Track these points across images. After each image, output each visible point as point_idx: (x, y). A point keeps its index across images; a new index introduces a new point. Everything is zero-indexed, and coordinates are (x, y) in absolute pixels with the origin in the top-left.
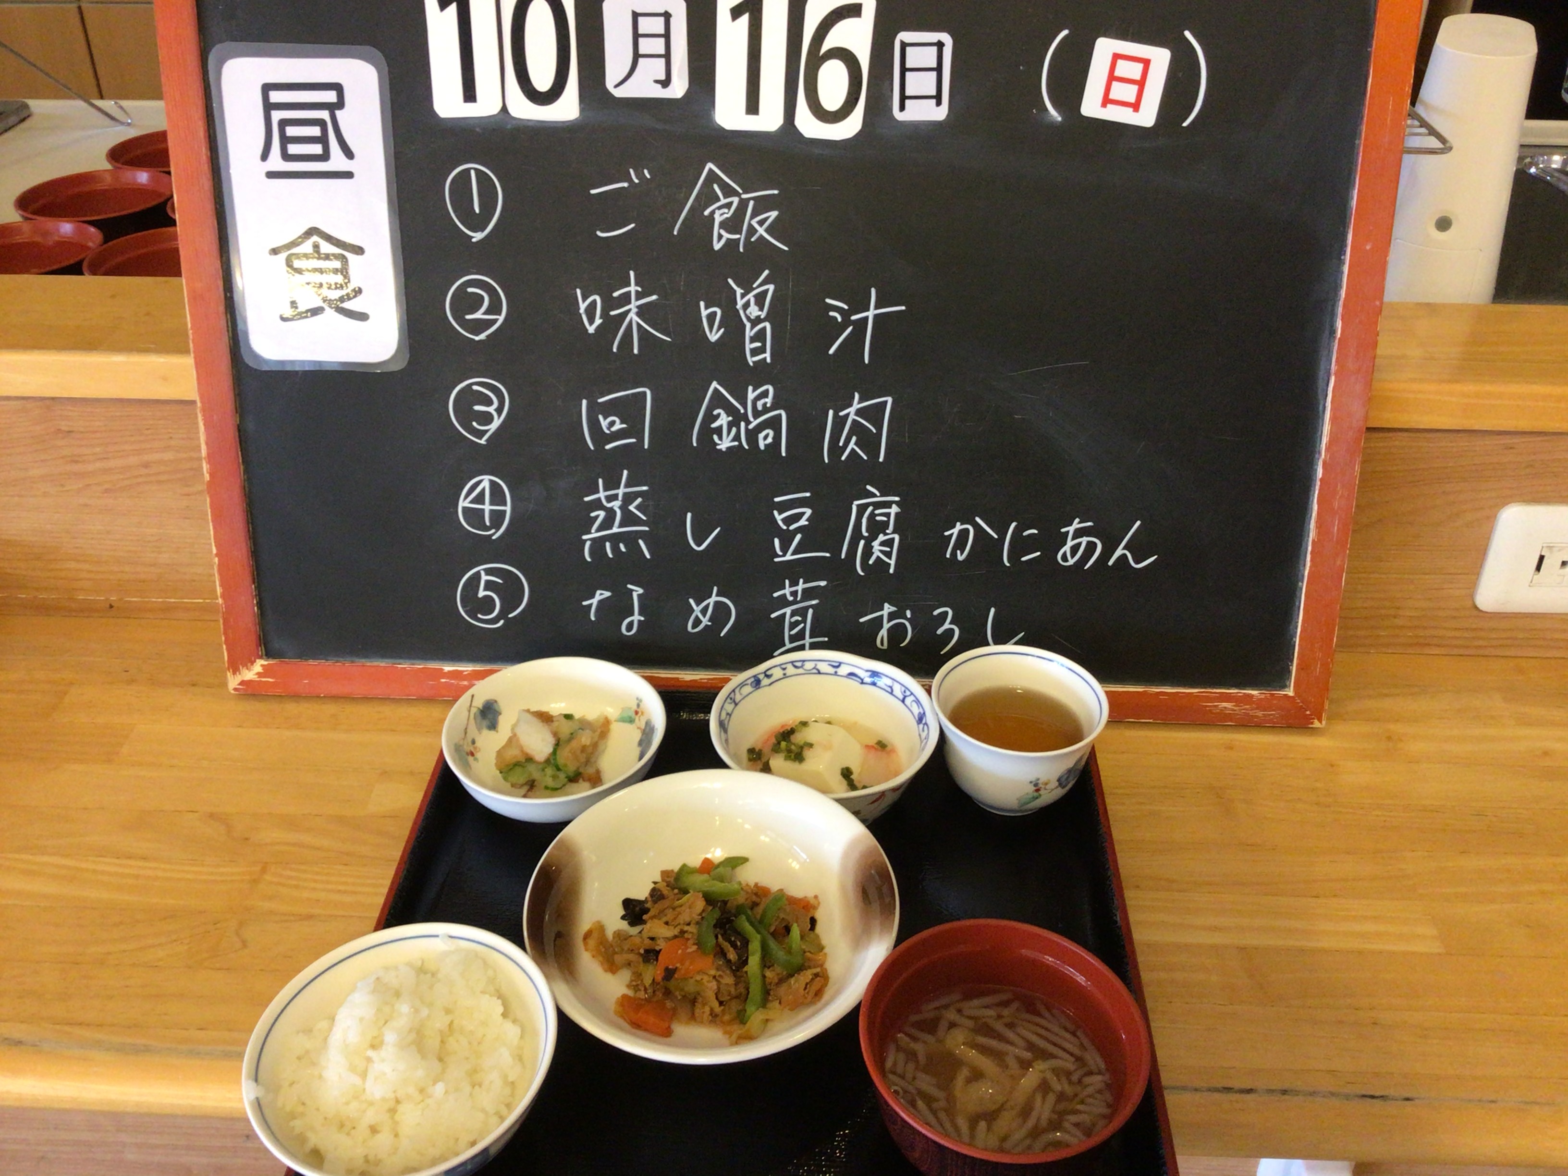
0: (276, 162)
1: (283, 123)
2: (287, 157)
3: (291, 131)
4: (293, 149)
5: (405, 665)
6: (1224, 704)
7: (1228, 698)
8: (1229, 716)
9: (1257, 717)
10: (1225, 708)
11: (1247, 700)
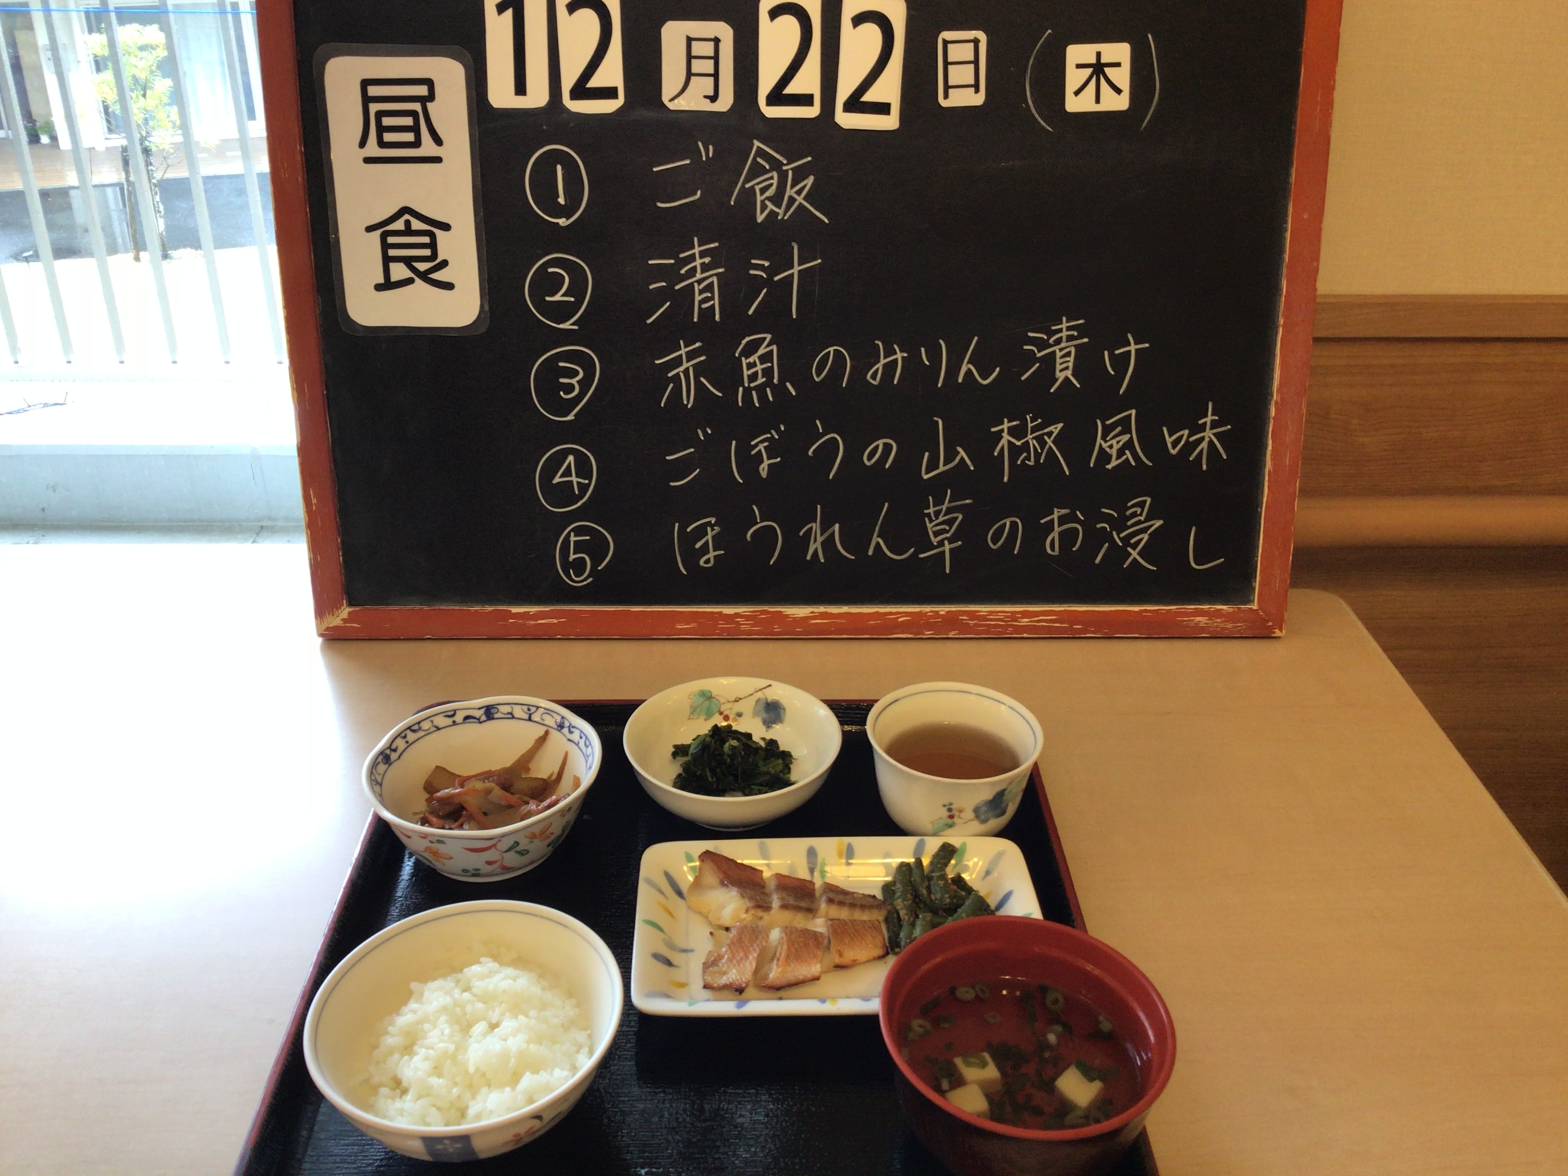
0: (373, 149)
1: (380, 114)
2: (382, 144)
3: (387, 121)
4: (388, 137)
6: (1198, 619)
7: (1202, 613)
8: (1203, 629)
9: (1226, 629)
10: (1200, 621)
11: (1218, 614)
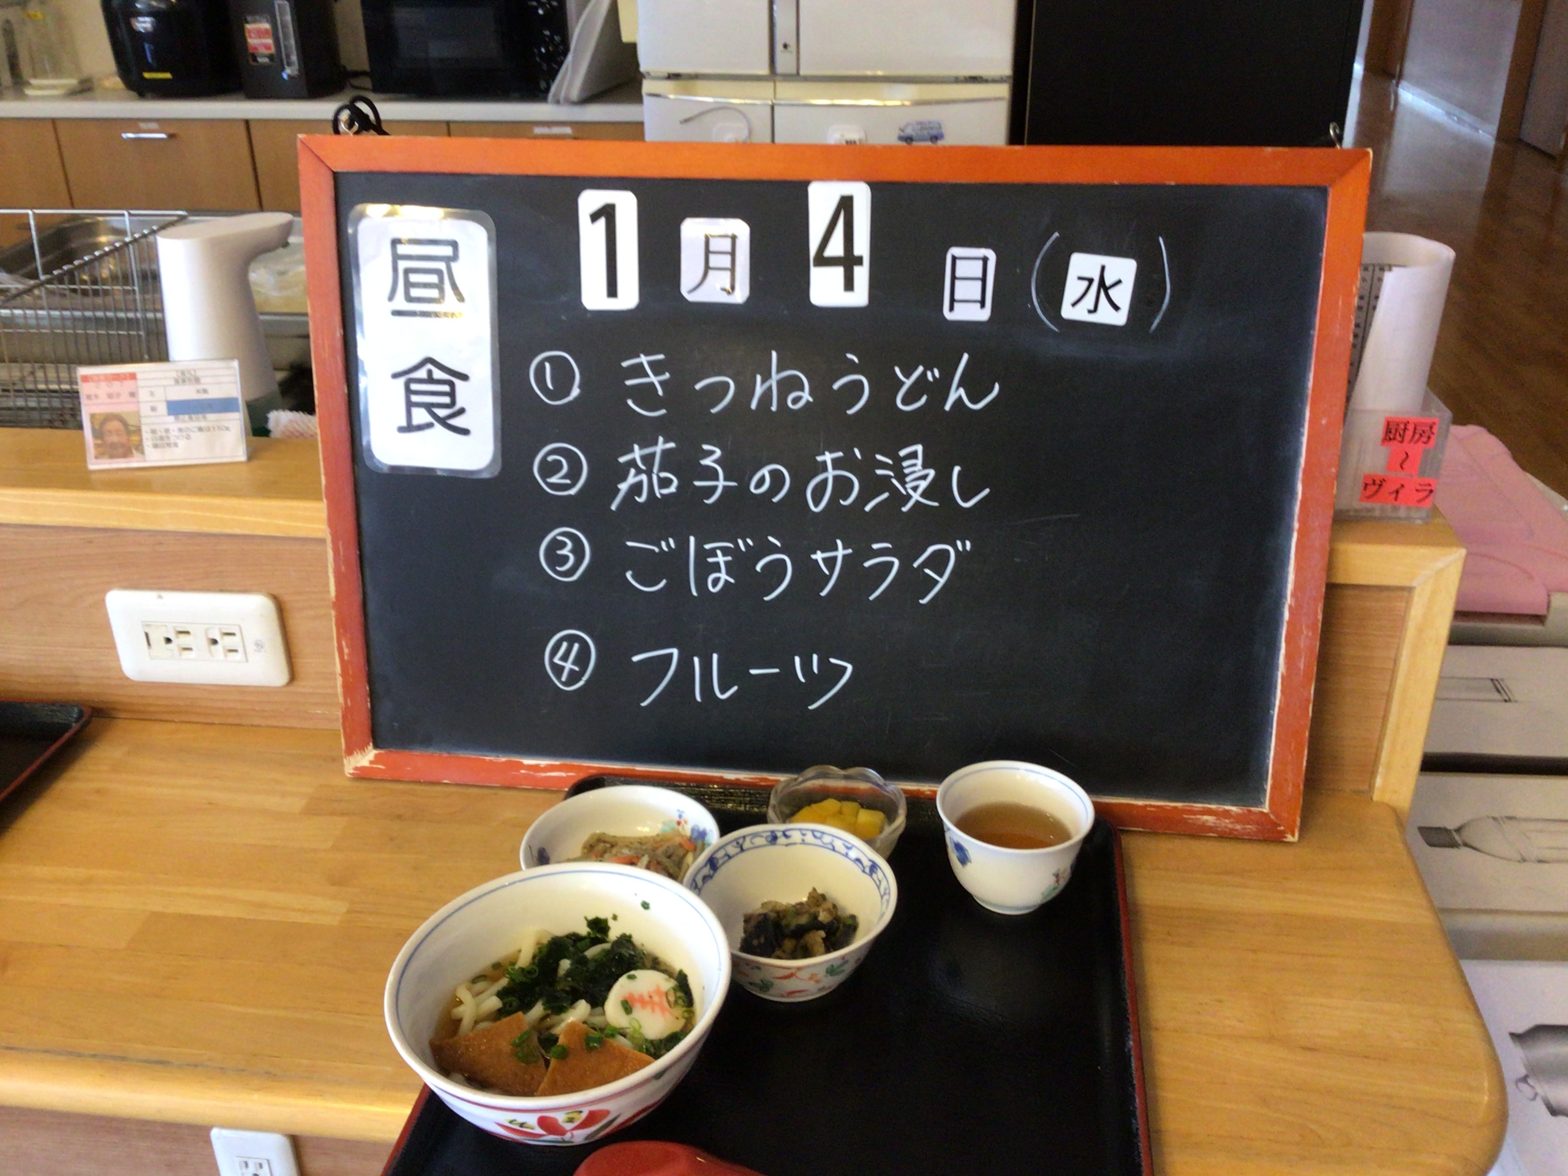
0: (400, 303)
1: (407, 271)
2: (409, 299)
3: (413, 278)
4: (415, 292)
5: (490, 758)
6: (1205, 818)
7: (1210, 812)
8: (1211, 829)
9: (1236, 830)
10: (1207, 821)
11: (1227, 814)
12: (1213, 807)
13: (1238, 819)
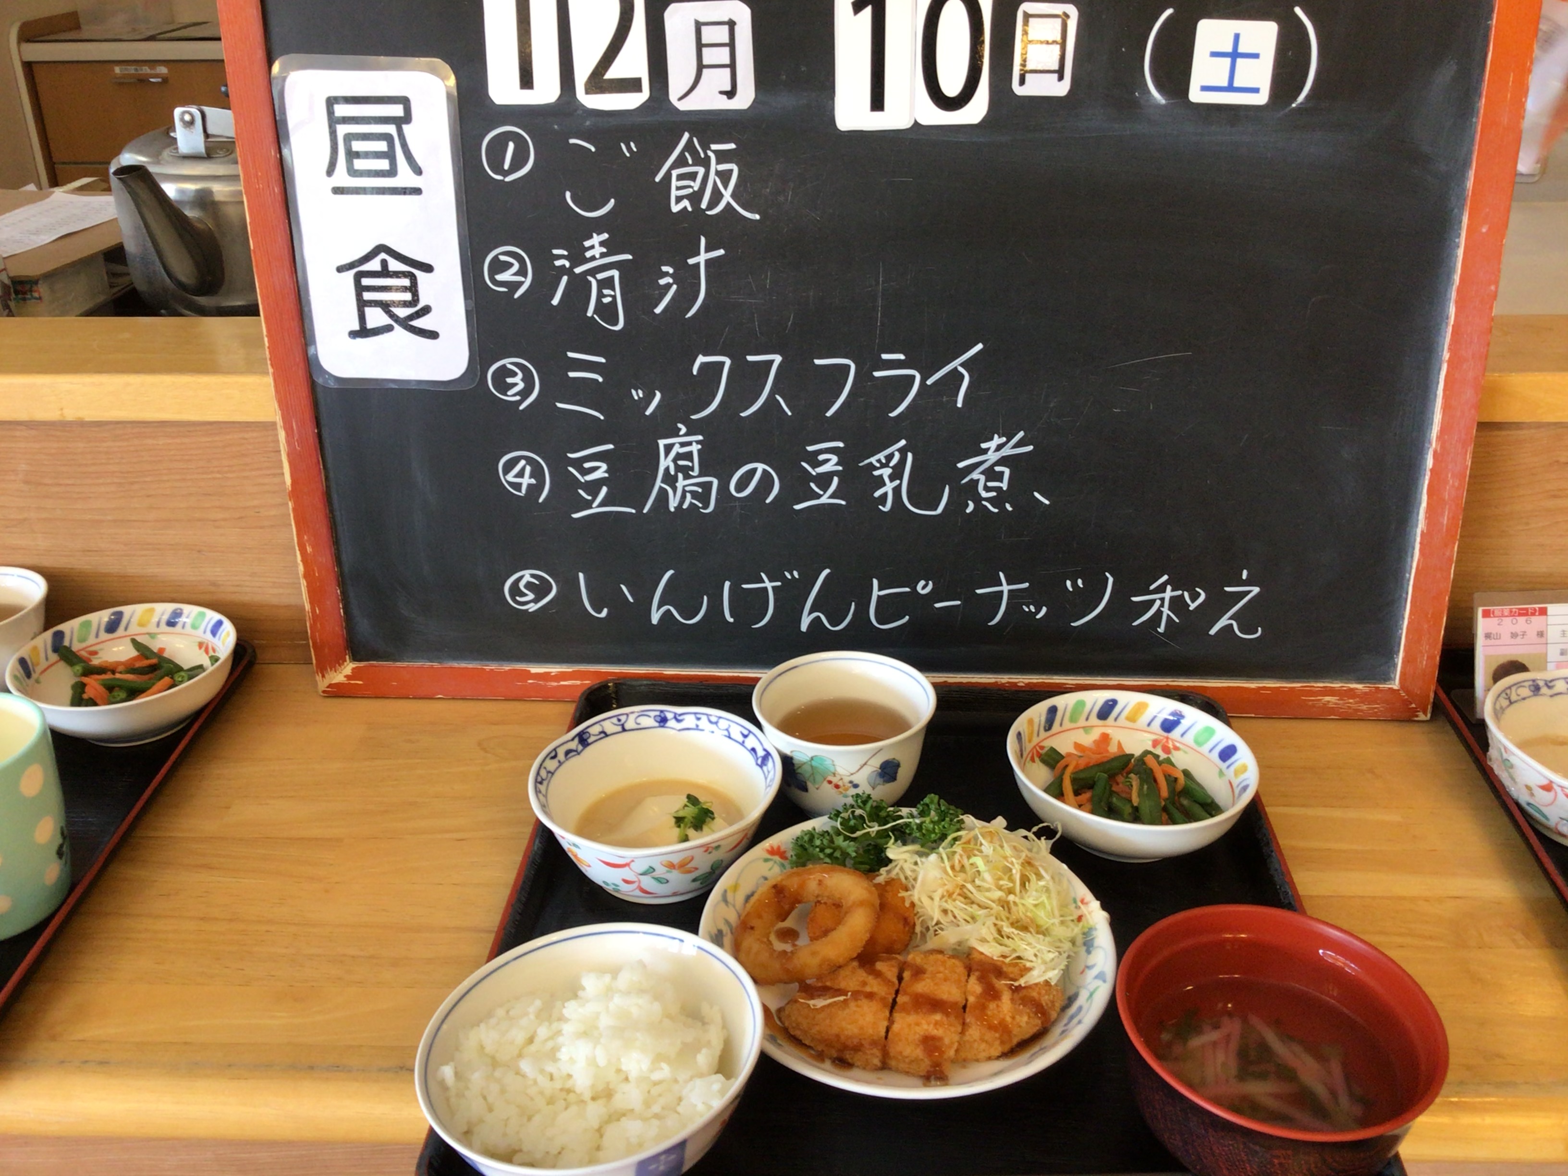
0: (342, 178)
1: (349, 138)
2: (353, 172)
3: (357, 146)
4: (359, 164)
6: (1327, 698)
7: (1332, 692)
8: (1332, 711)
9: (1362, 711)
10: (1329, 702)
11: (1351, 693)
12: (1337, 685)
13: (1364, 697)
